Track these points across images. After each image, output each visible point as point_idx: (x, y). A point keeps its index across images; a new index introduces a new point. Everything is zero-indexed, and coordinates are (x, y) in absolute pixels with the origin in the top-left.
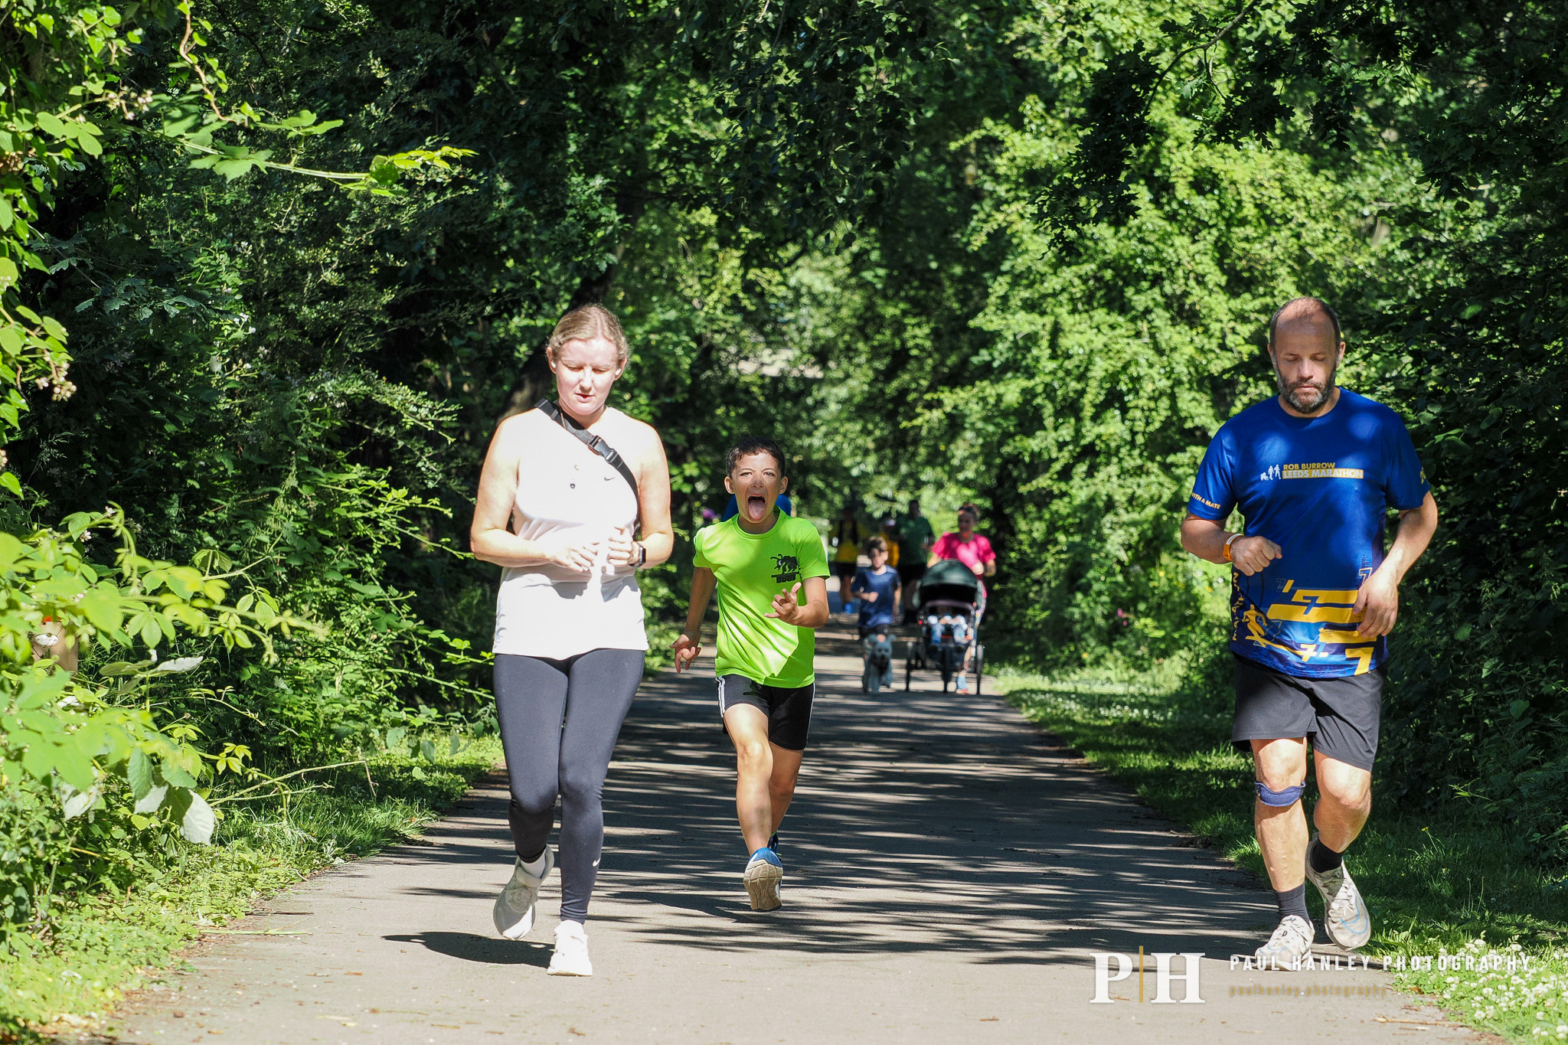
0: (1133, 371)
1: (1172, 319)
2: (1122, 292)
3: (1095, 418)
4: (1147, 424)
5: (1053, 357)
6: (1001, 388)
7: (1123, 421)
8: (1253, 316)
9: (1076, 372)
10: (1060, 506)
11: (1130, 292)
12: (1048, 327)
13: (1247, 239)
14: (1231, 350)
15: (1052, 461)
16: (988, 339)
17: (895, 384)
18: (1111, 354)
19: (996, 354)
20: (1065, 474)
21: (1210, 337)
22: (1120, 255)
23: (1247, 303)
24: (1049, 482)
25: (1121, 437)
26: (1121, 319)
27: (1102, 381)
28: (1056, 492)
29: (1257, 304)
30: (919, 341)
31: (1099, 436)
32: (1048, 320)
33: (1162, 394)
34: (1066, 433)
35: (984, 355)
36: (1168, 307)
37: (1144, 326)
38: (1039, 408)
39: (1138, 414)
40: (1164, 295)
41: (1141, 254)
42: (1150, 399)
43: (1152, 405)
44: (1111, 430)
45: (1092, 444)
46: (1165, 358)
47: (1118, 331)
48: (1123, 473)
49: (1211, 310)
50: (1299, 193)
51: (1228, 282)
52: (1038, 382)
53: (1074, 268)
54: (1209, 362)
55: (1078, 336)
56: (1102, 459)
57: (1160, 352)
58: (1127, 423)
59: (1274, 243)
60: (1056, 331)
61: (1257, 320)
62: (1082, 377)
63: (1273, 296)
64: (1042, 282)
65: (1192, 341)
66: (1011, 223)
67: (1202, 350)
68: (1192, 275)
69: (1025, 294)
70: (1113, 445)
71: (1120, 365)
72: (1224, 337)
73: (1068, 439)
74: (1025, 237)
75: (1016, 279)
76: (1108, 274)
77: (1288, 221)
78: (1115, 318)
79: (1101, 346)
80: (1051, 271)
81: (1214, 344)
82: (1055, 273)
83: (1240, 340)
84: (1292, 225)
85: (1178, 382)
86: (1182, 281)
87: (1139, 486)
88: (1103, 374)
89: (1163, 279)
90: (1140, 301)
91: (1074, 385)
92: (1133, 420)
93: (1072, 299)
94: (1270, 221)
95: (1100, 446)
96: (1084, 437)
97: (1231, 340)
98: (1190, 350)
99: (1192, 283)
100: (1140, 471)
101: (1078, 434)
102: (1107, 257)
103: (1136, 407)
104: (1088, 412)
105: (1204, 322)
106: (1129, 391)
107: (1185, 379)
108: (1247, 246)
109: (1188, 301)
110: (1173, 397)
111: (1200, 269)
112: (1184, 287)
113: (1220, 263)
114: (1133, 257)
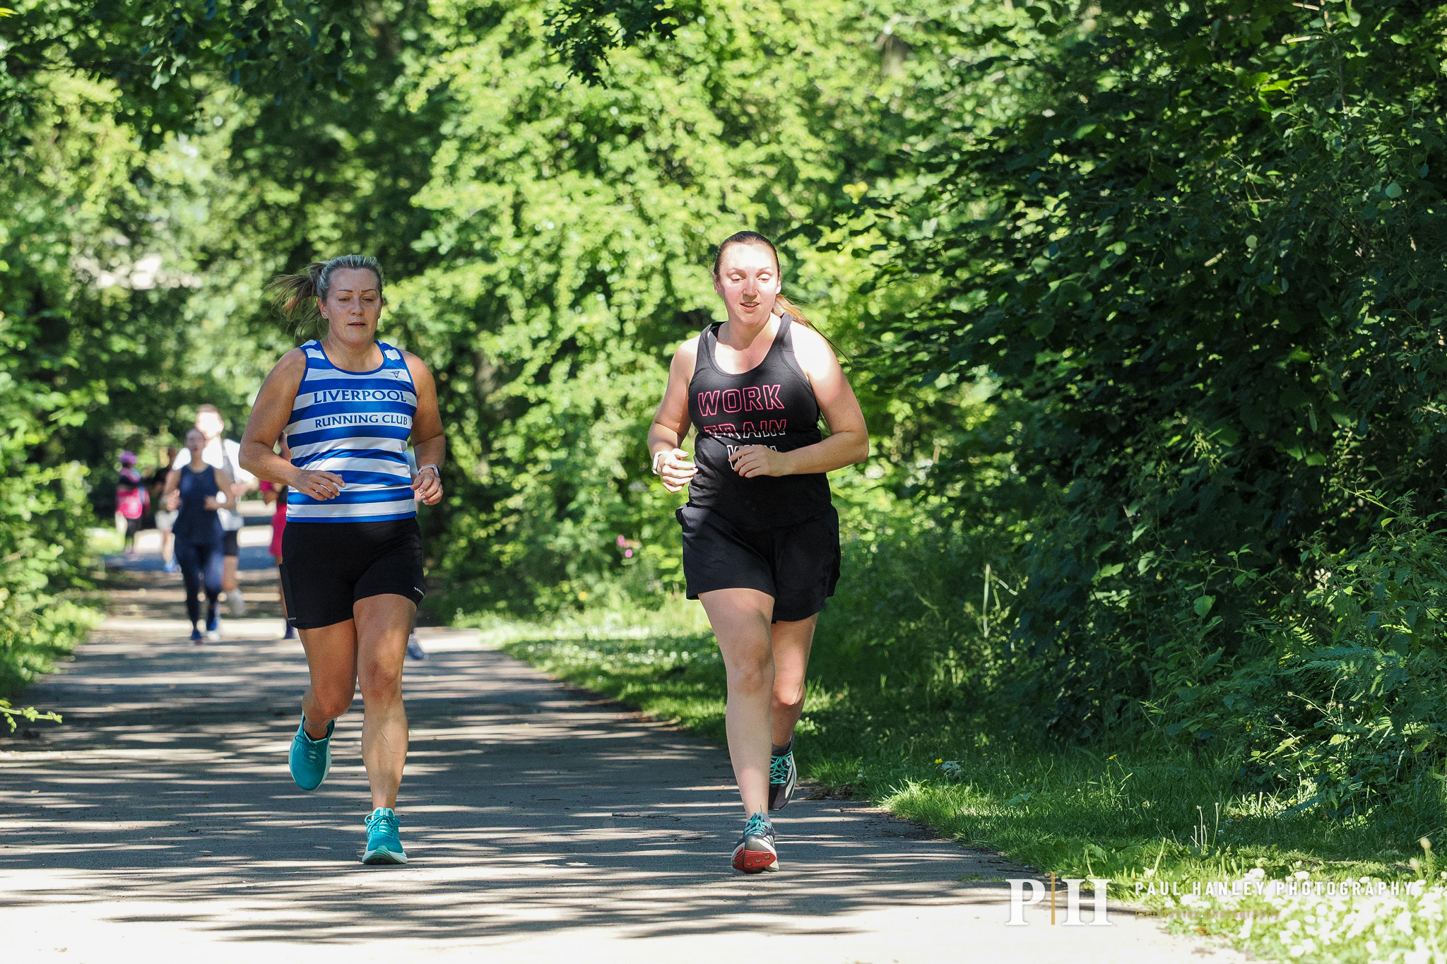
0: (616, 245)
1: (659, 178)
2: (595, 151)
3: (573, 305)
4: (638, 309)
5: (518, 235)
6: (455, 277)
7: (609, 306)
8: (757, 169)
9: (544, 251)
10: (538, 416)
11: (604, 150)
12: (510, 200)
13: (743, 76)
14: (733, 212)
15: (525, 362)
16: (426, 220)
18: (588, 227)
19: (443, 237)
20: (543, 377)
21: (707, 198)
22: (591, 106)
23: (749, 153)
24: (524, 388)
25: (607, 328)
26: (597, 183)
27: (580, 260)
28: (533, 399)
29: (762, 153)
31: (580, 329)
32: (508, 191)
33: (653, 270)
34: (540, 326)
35: (428, 239)
36: (652, 164)
37: (622, 189)
38: (503, 299)
39: (626, 297)
40: (647, 150)
41: (616, 103)
42: (640, 278)
43: (643, 285)
44: (596, 319)
45: (572, 340)
46: (653, 227)
47: (595, 198)
48: (615, 371)
49: (705, 165)
50: (801, 14)
51: (724, 129)
52: (500, 268)
53: (536, 125)
54: (708, 228)
55: (546, 207)
56: (585, 356)
57: (648, 221)
58: (615, 310)
59: (777, 79)
60: (519, 203)
61: (763, 173)
62: (554, 258)
63: (779, 143)
64: (499, 144)
65: (685, 204)
66: (453, 76)
67: (698, 216)
68: (679, 124)
69: (479, 161)
70: (598, 338)
71: (599, 239)
72: (724, 197)
73: (544, 334)
74: (474, 91)
75: (465, 145)
76: (577, 129)
77: (791, 50)
78: (591, 181)
79: (575, 218)
80: (507, 130)
81: (711, 206)
82: (512, 133)
83: (743, 199)
84: (796, 55)
85: (671, 256)
86: (668, 132)
87: (633, 384)
88: (581, 251)
89: (644, 132)
90: (619, 160)
91: (546, 268)
92: (620, 306)
93: (536, 164)
94: (769, 51)
95: (582, 340)
96: (560, 329)
97: (732, 201)
98: (683, 215)
99: (681, 133)
100: (632, 367)
101: (555, 327)
102: (576, 110)
104: (564, 298)
105: (700, 180)
106: (613, 271)
107: (680, 251)
108: (743, 84)
109: (677, 156)
110: (666, 274)
111: (689, 117)
112: (671, 141)
113: (712, 106)
114: (607, 107)
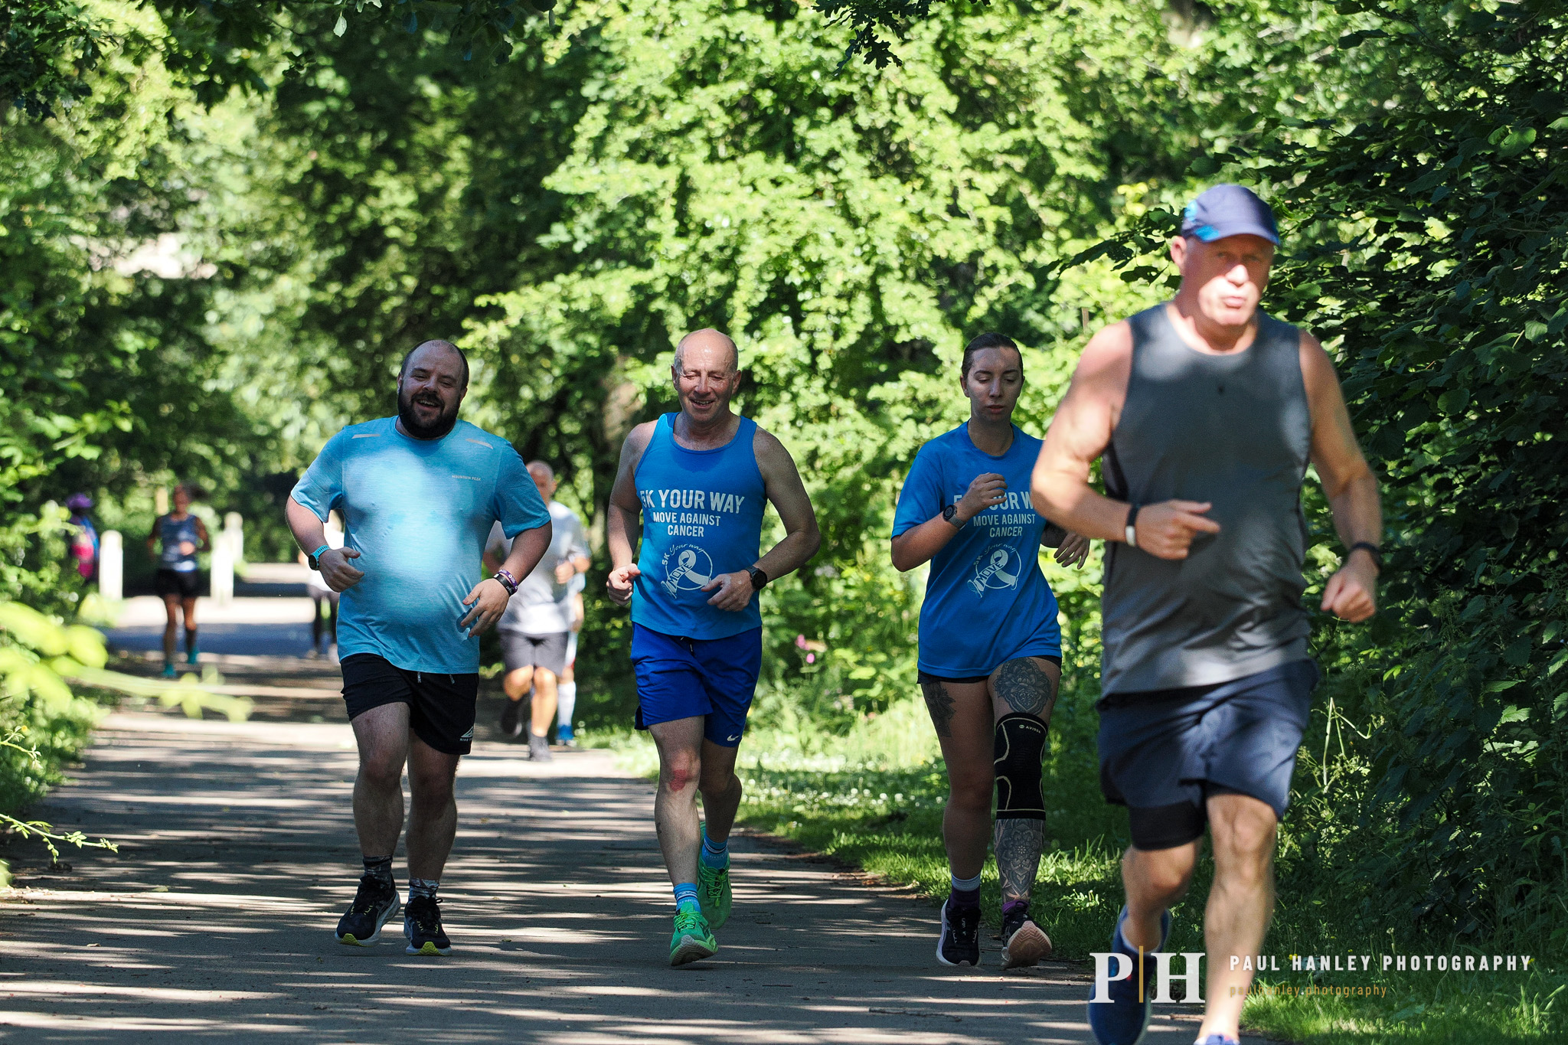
0: (811, 252)
1: (871, 167)
2: (790, 126)
3: (750, 329)
4: (836, 337)
5: (683, 232)
6: (598, 285)
7: (798, 332)
8: (999, 160)
9: (715, 256)
11: (801, 125)
12: (673, 186)
13: (988, 37)
16: (559, 208)
17: (364, 282)
18: (775, 226)
19: (578, 231)
21: (933, 195)
22: (785, 66)
23: (990, 138)
25: (794, 360)
26: (790, 170)
27: (761, 270)
29: (1008, 139)
30: (400, 214)
31: (759, 360)
32: (671, 174)
33: (858, 286)
35: (559, 233)
36: (862, 147)
37: (822, 178)
38: (660, 315)
39: (820, 321)
40: (857, 129)
41: (819, 64)
42: (839, 296)
43: (843, 306)
44: (779, 349)
45: (749, 372)
46: (861, 231)
48: (801, 417)
49: (932, 151)
51: (960, 106)
52: (657, 276)
53: (712, 89)
54: (933, 235)
55: (721, 199)
56: (762, 395)
57: (854, 222)
58: (804, 336)
59: (1032, 42)
60: (685, 190)
61: (1007, 166)
62: (728, 265)
63: (1032, 126)
64: (662, 113)
65: (904, 202)
66: (606, 20)
67: (921, 217)
68: (901, 96)
69: (635, 133)
70: (782, 372)
71: (790, 243)
72: (955, 194)
74: (632, 41)
75: (616, 112)
76: (766, 98)
78: (780, 167)
79: (759, 215)
80: (673, 95)
81: (937, 206)
82: (680, 99)
83: (980, 199)
84: (1060, 11)
85: (883, 270)
86: (886, 106)
87: (825, 436)
88: (764, 258)
89: (855, 104)
90: (819, 140)
91: (717, 279)
92: (811, 332)
93: (709, 140)
95: (760, 374)
97: (966, 200)
98: (902, 217)
99: (902, 108)
100: (825, 413)
102: (763, 71)
103: (818, 310)
104: (741, 318)
105: (923, 171)
106: (805, 285)
107: (894, 263)
108: (984, 45)
109: (898, 138)
110: (875, 292)
111: (914, 87)
112: (889, 117)
113: (945, 75)
114: (807, 70)
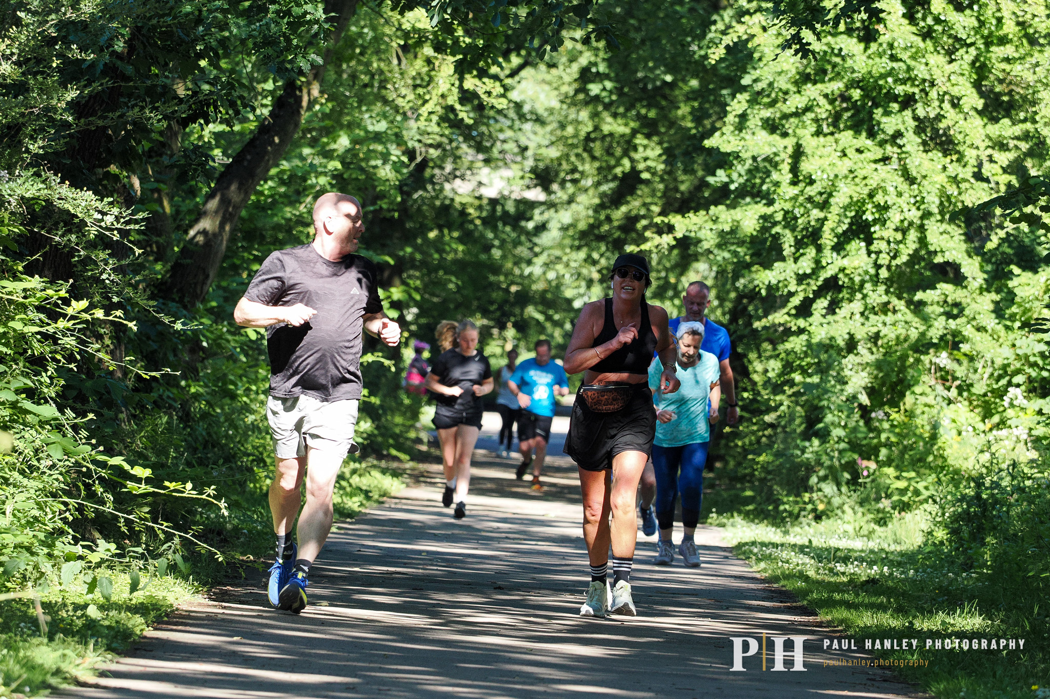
0: (880, 198)
1: (924, 143)
2: (871, 113)
3: (836, 249)
4: (894, 257)
5: (794, 183)
6: (737, 214)
7: (869, 253)
8: (1012, 144)
9: (818, 199)
10: (796, 344)
11: (878, 113)
12: (790, 150)
13: (1007, 60)
14: (987, 180)
15: (791, 294)
16: (723, 160)
18: (857, 181)
19: (735, 176)
20: (804, 310)
21: (965, 165)
22: (870, 74)
23: (1005, 128)
24: (787, 318)
25: (866, 272)
26: (869, 143)
27: (845, 208)
28: (794, 328)
29: (1018, 130)
31: (842, 270)
32: (790, 142)
33: (911, 224)
34: (806, 264)
35: (721, 176)
36: (919, 131)
37: (890, 150)
38: (777, 237)
39: (883, 246)
40: (916, 118)
41: (893, 73)
42: (897, 230)
43: (899, 236)
44: (856, 263)
45: (835, 278)
46: (915, 186)
47: (868, 155)
48: (867, 310)
49: (967, 135)
51: (986, 106)
52: (777, 210)
53: (819, 86)
54: (963, 193)
55: (821, 160)
56: (845, 294)
57: (911, 180)
58: (873, 255)
59: (1037, 65)
60: (798, 154)
61: (1017, 147)
62: (824, 205)
63: (1034, 122)
64: (785, 100)
65: (945, 169)
66: (751, 36)
67: (955, 180)
68: (947, 97)
69: (767, 113)
70: (857, 279)
71: (866, 191)
72: (980, 165)
73: (808, 271)
74: (767, 51)
75: (756, 97)
76: (856, 94)
78: (863, 141)
79: (847, 172)
80: (793, 89)
81: (967, 173)
82: (799, 92)
83: (996, 169)
85: (927, 215)
86: (937, 103)
87: (885, 324)
88: (848, 200)
89: (916, 101)
90: (888, 124)
91: (816, 213)
92: (879, 253)
93: (816, 120)
94: (1033, 41)
95: (843, 279)
96: (823, 269)
97: (987, 170)
98: (941, 179)
99: (947, 106)
100: (885, 308)
101: (818, 266)
102: (855, 75)
103: (882, 239)
104: (829, 242)
105: (958, 148)
106: (875, 221)
107: (936, 210)
108: (1008, 67)
109: (942, 125)
110: (922, 228)
111: (955, 91)
112: (938, 110)
113: (977, 85)
114: (883, 76)
